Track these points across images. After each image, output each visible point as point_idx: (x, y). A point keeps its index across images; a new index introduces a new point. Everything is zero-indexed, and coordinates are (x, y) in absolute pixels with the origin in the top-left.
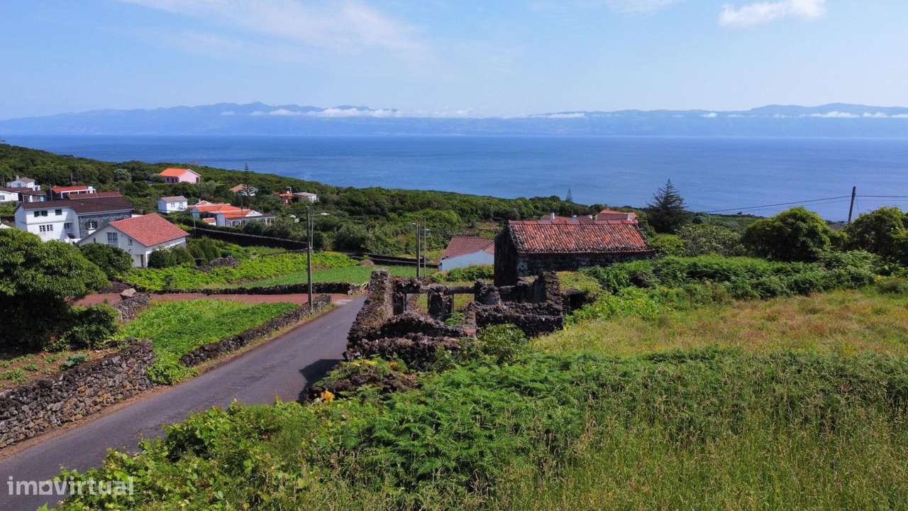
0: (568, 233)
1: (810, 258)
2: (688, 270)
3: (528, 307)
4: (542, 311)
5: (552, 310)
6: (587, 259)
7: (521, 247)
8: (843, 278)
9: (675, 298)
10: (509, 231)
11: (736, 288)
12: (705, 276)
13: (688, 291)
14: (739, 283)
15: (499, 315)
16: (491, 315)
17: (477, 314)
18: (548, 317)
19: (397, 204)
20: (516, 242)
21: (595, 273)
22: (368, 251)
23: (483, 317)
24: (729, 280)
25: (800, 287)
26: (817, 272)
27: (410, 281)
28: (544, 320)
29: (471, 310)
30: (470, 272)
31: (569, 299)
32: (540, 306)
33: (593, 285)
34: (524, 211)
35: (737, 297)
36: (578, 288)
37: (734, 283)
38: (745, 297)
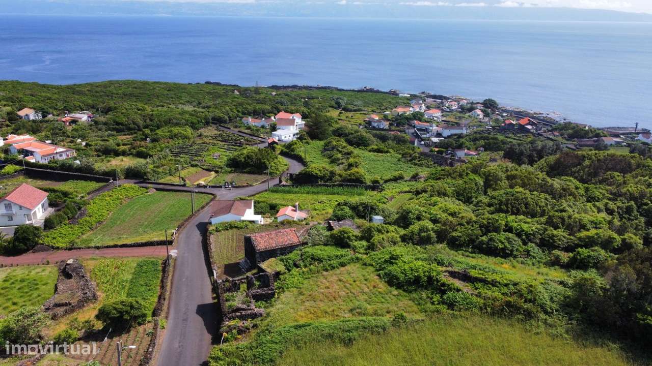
0: (272, 238)
2: (311, 256)
4: (269, 290)
5: (272, 289)
7: (257, 249)
8: (354, 259)
9: (306, 274)
10: (251, 240)
11: (324, 267)
12: (316, 260)
13: (310, 269)
14: (325, 264)
17: (252, 294)
20: (255, 246)
22: (149, 180)
25: (342, 264)
28: (270, 293)
31: (276, 275)
33: (281, 268)
34: (231, 115)
35: (324, 270)
36: (278, 270)
37: (323, 264)
38: (326, 270)
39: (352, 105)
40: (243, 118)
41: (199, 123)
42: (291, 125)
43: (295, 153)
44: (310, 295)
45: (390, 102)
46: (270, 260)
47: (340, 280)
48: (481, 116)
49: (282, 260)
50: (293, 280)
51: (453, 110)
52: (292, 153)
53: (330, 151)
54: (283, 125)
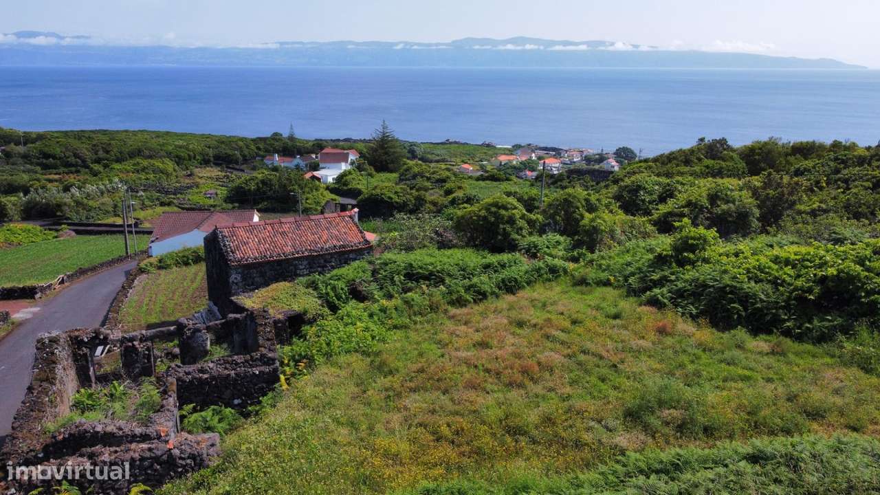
0: (283, 234)
1: (513, 247)
2: (404, 271)
3: (239, 361)
4: (254, 363)
5: (265, 359)
6: (305, 263)
7: (232, 258)
8: (542, 272)
9: (394, 314)
10: (218, 237)
11: (450, 293)
12: (421, 278)
13: (406, 302)
14: (454, 288)
15: (206, 376)
16: (196, 378)
17: (179, 379)
18: (262, 368)
19: (101, 154)
20: (227, 252)
21: (313, 282)
22: (68, 219)
23: (186, 381)
24: (444, 284)
25: (506, 285)
26: (521, 265)
27: (95, 332)
28: (257, 373)
29: (171, 375)
30: (184, 256)
31: (287, 324)
32: (251, 356)
33: (307, 302)
34: (246, 153)
35: (452, 303)
36: (297, 307)
37: (448, 287)
38: (460, 302)
39: (433, 154)
40: (266, 156)
41: (190, 160)
42: (343, 161)
43: (350, 187)
44: (421, 371)
45: (485, 153)
46: (274, 286)
47: (520, 324)
48: (616, 169)
49: (313, 285)
50: (351, 328)
51: (574, 162)
52: (345, 188)
53: (409, 180)
54: (330, 162)
